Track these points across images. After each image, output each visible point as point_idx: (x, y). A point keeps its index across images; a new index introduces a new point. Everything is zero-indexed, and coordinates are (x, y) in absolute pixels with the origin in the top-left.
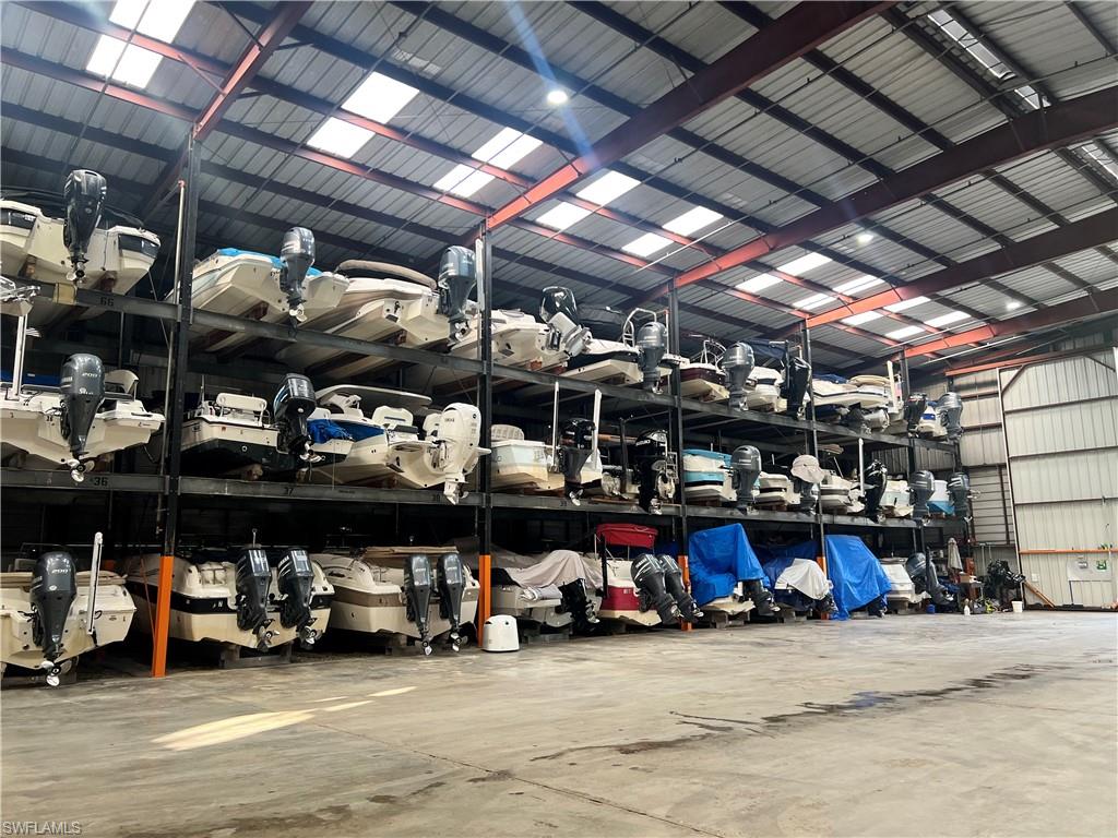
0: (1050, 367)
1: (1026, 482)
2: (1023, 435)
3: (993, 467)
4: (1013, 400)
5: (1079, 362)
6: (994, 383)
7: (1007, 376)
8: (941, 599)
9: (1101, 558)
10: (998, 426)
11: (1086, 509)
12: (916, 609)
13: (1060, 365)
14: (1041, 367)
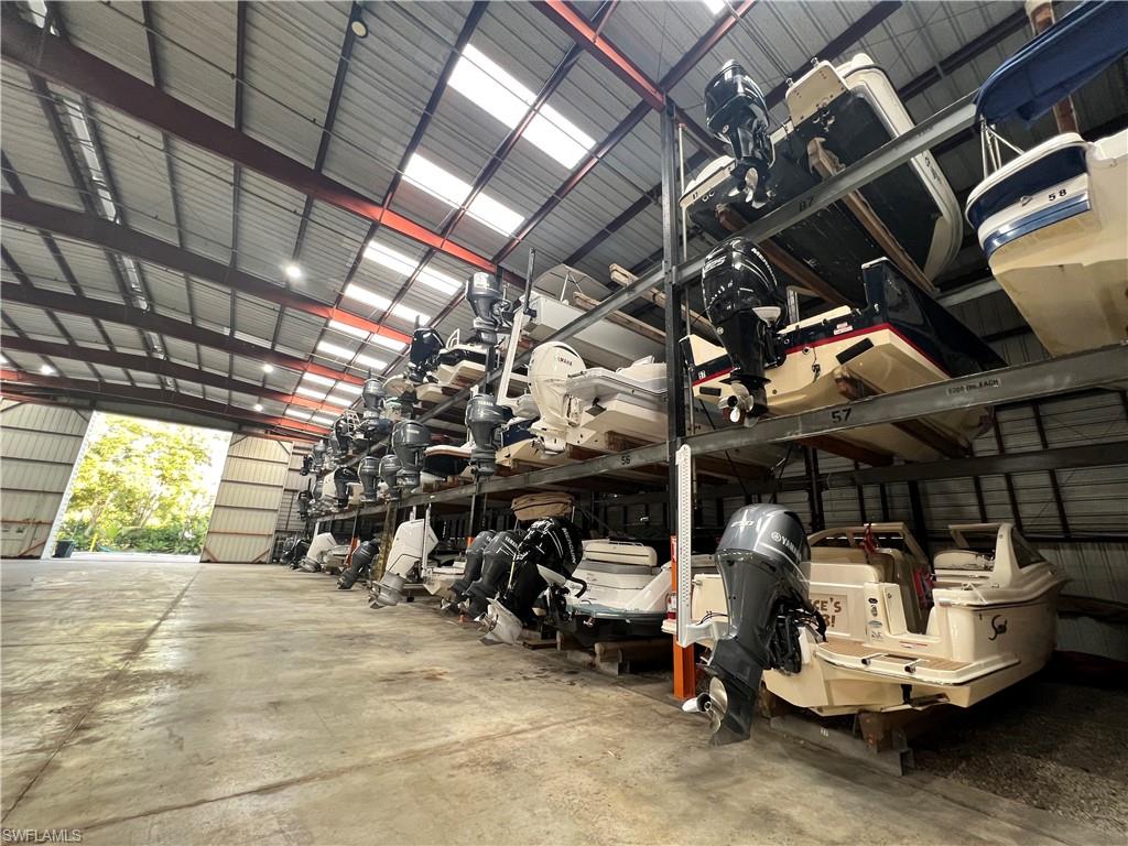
14: (37, 407)
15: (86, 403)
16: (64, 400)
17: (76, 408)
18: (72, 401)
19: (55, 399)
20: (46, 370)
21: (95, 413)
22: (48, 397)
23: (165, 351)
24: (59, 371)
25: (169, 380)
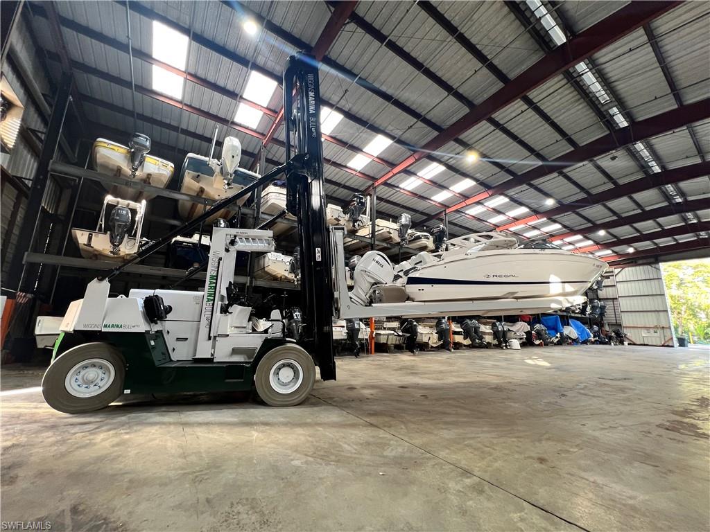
0: (633, 268)
1: (624, 304)
2: (622, 289)
3: (611, 299)
4: (619, 278)
5: (646, 267)
6: (612, 272)
7: (617, 271)
8: (603, 339)
9: (656, 330)
10: (615, 286)
11: (649, 314)
12: (593, 343)
13: (638, 268)
14: (630, 268)
15: (652, 260)
16: (641, 262)
17: (649, 264)
18: (645, 261)
19: (636, 263)
20: (631, 250)
21: (660, 264)
22: (632, 262)
23: (682, 194)
24: (635, 249)
25: (690, 215)
